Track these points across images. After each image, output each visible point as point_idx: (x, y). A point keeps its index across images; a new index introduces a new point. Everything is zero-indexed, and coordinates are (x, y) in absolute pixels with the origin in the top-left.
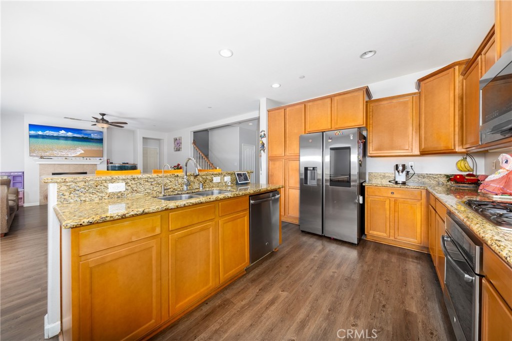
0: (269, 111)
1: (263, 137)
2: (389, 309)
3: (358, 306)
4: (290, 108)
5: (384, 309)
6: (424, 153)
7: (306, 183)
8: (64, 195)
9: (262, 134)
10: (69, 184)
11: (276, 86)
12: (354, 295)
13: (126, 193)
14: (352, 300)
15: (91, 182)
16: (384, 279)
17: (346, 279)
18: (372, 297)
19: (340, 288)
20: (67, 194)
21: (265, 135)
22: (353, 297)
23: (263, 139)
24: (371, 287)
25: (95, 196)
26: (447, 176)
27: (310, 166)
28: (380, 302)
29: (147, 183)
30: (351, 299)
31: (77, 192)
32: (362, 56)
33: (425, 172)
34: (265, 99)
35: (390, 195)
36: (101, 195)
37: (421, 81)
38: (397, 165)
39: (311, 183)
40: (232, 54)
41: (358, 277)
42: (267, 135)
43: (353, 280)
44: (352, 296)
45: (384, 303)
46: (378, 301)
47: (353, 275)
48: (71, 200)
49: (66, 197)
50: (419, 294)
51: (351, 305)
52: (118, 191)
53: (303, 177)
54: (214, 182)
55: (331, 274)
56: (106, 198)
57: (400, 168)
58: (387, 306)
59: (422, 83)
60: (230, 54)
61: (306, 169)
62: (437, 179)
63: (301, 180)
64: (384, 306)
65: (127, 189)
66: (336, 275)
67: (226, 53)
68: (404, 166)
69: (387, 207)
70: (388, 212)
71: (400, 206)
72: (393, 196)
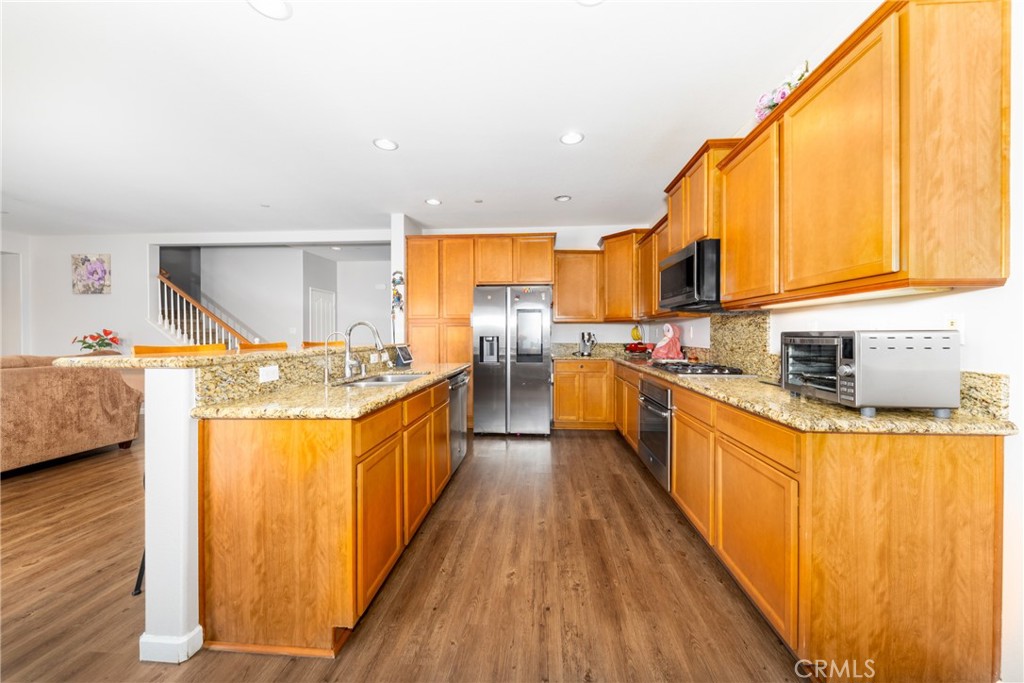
0: (407, 238)
1: (399, 283)
2: (602, 477)
4: (450, 241)
5: (599, 478)
6: (608, 321)
7: (482, 360)
8: (209, 390)
9: (397, 277)
10: (214, 369)
11: (433, 202)
12: (571, 477)
13: (279, 384)
15: (240, 365)
18: (586, 474)
20: (212, 386)
21: (402, 279)
23: (398, 287)
25: (245, 390)
26: (625, 345)
27: (489, 334)
28: (593, 475)
29: (301, 366)
31: (224, 384)
32: (556, 199)
33: (605, 342)
34: (403, 216)
35: (580, 369)
36: (251, 388)
37: (605, 239)
38: (583, 334)
39: (490, 360)
40: (397, 147)
42: (405, 281)
45: (596, 474)
48: (217, 399)
49: (211, 393)
52: (270, 380)
53: (478, 353)
54: (371, 362)
56: (257, 393)
57: (586, 337)
59: (606, 241)
60: (392, 146)
61: (482, 339)
63: (475, 356)
65: (280, 378)
67: (386, 144)
68: (589, 334)
69: (576, 384)
70: (577, 390)
71: (590, 381)
72: (582, 370)
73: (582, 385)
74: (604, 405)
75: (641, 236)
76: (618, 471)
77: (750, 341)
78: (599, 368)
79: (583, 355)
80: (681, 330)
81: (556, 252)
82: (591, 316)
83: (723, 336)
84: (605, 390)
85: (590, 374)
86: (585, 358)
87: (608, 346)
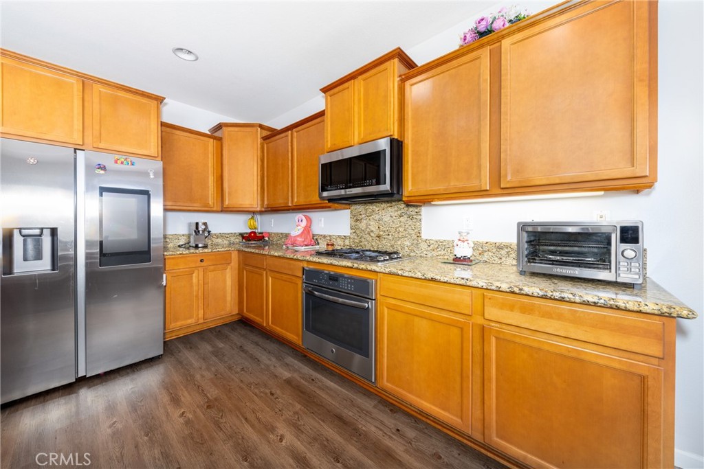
2: (278, 392)
3: (258, 419)
5: (275, 396)
12: (241, 413)
14: (246, 419)
16: (239, 370)
17: (209, 407)
18: (255, 396)
19: (218, 425)
22: (243, 416)
24: (242, 389)
28: (266, 394)
30: (244, 421)
37: (224, 125)
38: (197, 224)
41: (217, 391)
43: (216, 399)
44: (240, 416)
45: (268, 391)
46: (262, 394)
47: (208, 395)
50: (274, 360)
51: (253, 426)
55: (181, 420)
57: (201, 227)
58: (273, 391)
62: (228, 239)
64: (272, 394)
66: (190, 416)
68: (205, 224)
69: (195, 280)
70: (195, 288)
71: (211, 275)
72: (203, 264)
73: (201, 282)
74: (229, 298)
75: (265, 133)
76: (287, 375)
77: (401, 229)
78: (223, 259)
79: (197, 247)
80: (309, 220)
81: (163, 124)
82: (207, 205)
83: (368, 225)
84: (229, 283)
85: (212, 267)
86: (200, 250)
87: (221, 236)
